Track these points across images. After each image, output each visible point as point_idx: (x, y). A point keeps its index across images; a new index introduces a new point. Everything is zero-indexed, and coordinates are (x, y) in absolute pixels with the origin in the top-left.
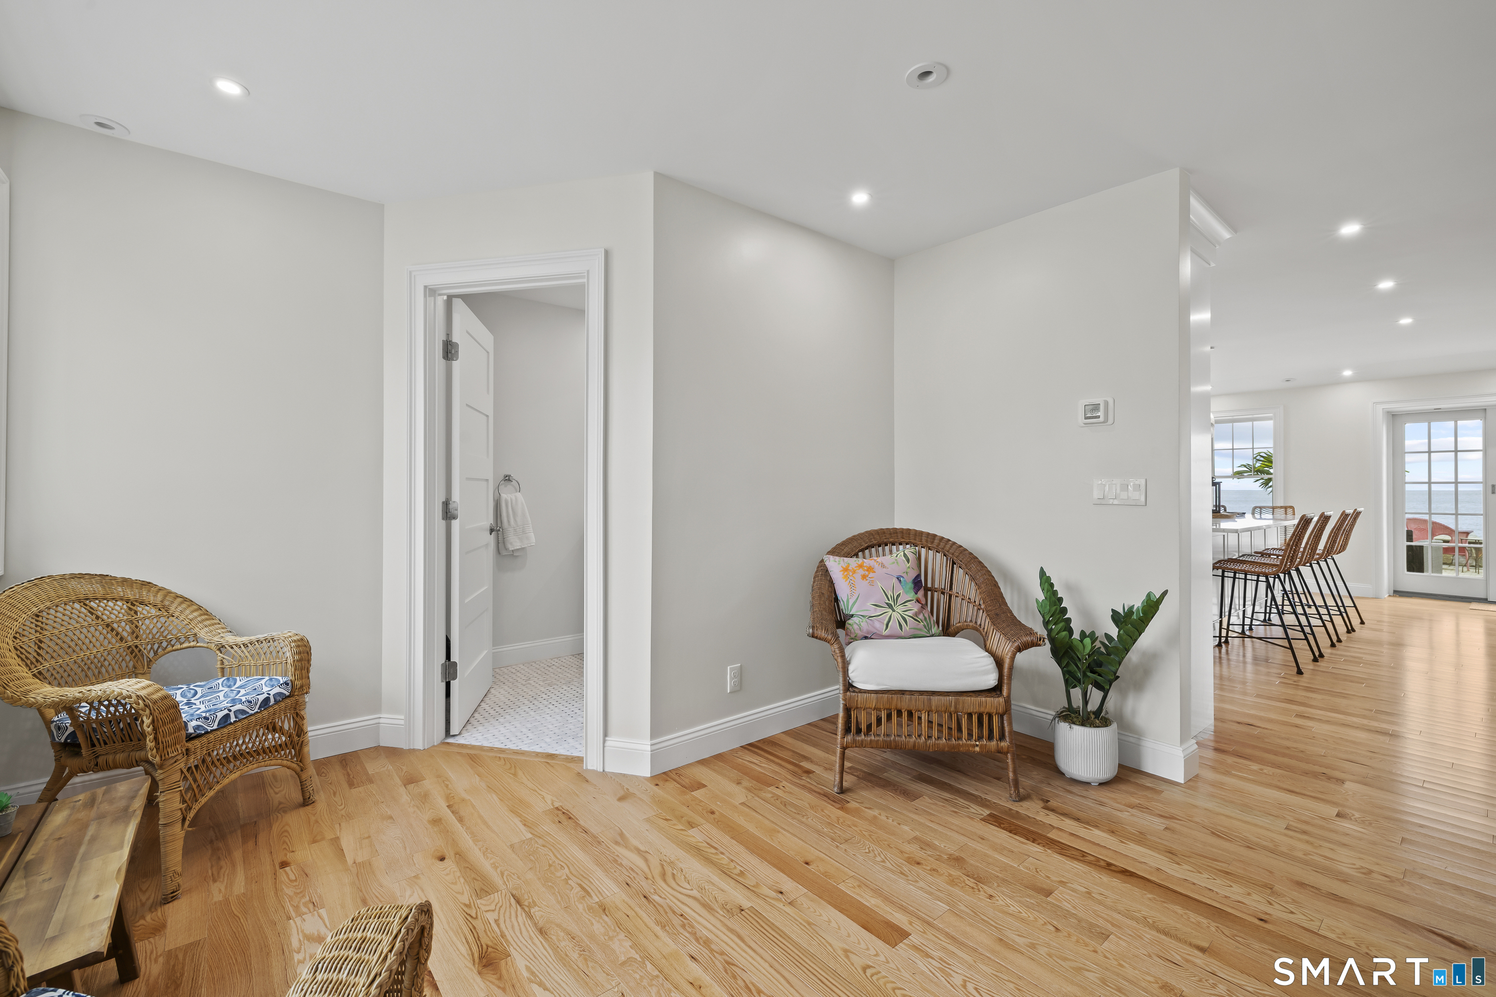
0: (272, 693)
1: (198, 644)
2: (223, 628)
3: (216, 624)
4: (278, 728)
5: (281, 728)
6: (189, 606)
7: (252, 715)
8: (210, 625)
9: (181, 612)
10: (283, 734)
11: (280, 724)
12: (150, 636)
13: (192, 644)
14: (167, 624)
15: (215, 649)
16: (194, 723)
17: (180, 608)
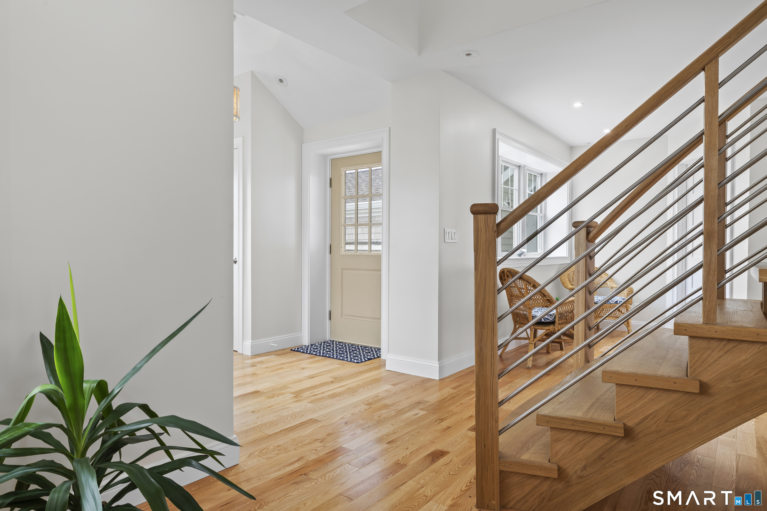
0: (619, 300)
1: (607, 286)
2: (614, 283)
3: (612, 281)
4: (620, 311)
5: (621, 311)
6: (607, 275)
7: (612, 304)
8: (611, 281)
9: (604, 277)
10: (622, 313)
11: (621, 310)
12: (597, 282)
13: (606, 286)
14: (600, 279)
15: (610, 288)
16: (597, 300)
17: (604, 276)
